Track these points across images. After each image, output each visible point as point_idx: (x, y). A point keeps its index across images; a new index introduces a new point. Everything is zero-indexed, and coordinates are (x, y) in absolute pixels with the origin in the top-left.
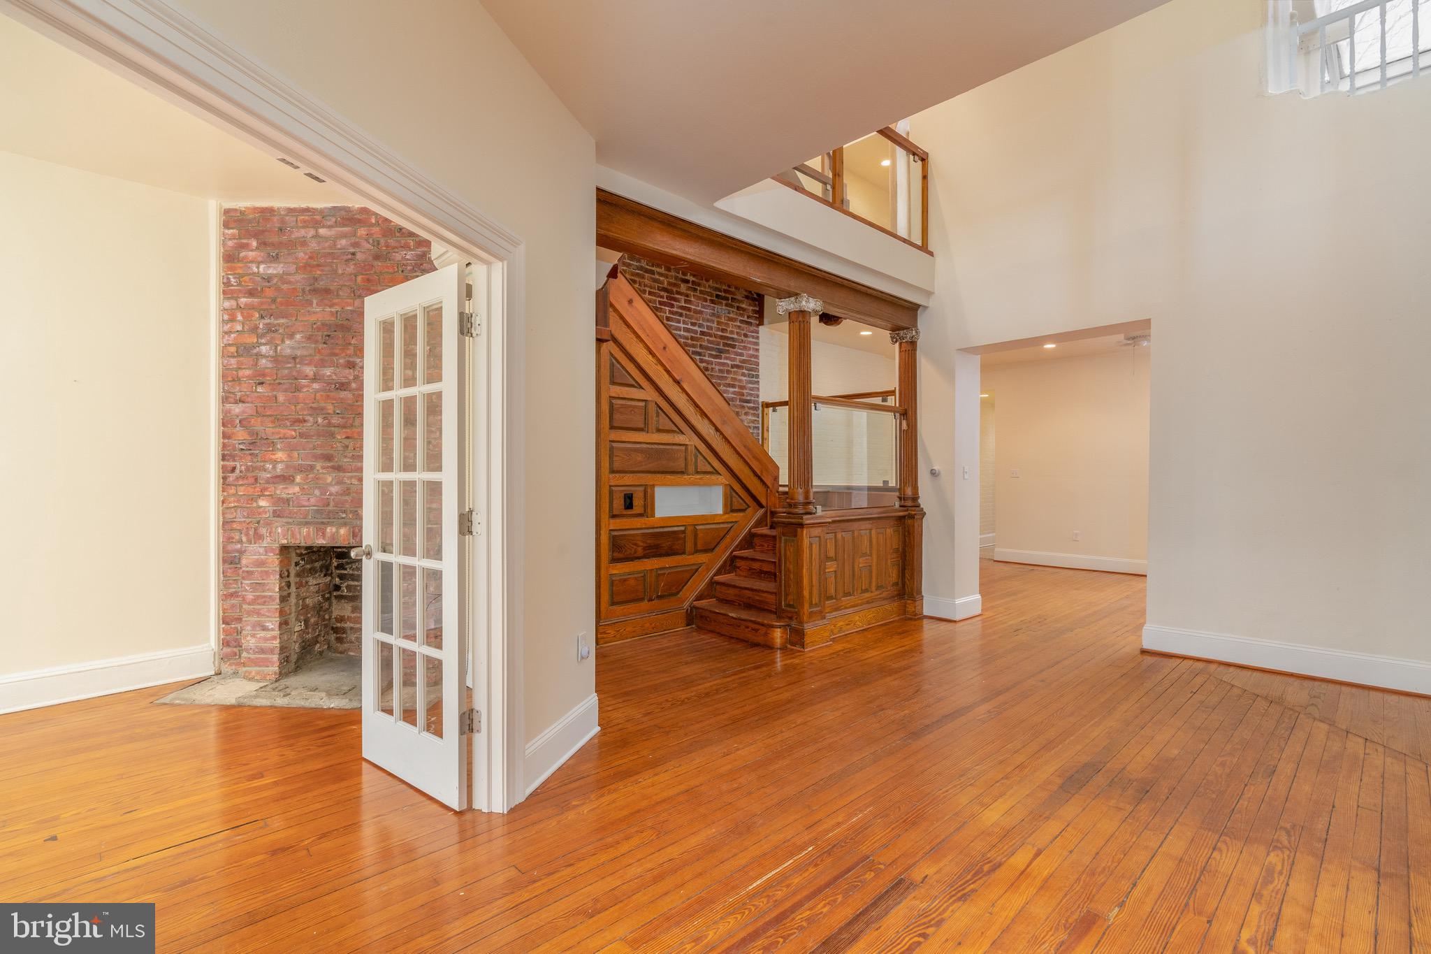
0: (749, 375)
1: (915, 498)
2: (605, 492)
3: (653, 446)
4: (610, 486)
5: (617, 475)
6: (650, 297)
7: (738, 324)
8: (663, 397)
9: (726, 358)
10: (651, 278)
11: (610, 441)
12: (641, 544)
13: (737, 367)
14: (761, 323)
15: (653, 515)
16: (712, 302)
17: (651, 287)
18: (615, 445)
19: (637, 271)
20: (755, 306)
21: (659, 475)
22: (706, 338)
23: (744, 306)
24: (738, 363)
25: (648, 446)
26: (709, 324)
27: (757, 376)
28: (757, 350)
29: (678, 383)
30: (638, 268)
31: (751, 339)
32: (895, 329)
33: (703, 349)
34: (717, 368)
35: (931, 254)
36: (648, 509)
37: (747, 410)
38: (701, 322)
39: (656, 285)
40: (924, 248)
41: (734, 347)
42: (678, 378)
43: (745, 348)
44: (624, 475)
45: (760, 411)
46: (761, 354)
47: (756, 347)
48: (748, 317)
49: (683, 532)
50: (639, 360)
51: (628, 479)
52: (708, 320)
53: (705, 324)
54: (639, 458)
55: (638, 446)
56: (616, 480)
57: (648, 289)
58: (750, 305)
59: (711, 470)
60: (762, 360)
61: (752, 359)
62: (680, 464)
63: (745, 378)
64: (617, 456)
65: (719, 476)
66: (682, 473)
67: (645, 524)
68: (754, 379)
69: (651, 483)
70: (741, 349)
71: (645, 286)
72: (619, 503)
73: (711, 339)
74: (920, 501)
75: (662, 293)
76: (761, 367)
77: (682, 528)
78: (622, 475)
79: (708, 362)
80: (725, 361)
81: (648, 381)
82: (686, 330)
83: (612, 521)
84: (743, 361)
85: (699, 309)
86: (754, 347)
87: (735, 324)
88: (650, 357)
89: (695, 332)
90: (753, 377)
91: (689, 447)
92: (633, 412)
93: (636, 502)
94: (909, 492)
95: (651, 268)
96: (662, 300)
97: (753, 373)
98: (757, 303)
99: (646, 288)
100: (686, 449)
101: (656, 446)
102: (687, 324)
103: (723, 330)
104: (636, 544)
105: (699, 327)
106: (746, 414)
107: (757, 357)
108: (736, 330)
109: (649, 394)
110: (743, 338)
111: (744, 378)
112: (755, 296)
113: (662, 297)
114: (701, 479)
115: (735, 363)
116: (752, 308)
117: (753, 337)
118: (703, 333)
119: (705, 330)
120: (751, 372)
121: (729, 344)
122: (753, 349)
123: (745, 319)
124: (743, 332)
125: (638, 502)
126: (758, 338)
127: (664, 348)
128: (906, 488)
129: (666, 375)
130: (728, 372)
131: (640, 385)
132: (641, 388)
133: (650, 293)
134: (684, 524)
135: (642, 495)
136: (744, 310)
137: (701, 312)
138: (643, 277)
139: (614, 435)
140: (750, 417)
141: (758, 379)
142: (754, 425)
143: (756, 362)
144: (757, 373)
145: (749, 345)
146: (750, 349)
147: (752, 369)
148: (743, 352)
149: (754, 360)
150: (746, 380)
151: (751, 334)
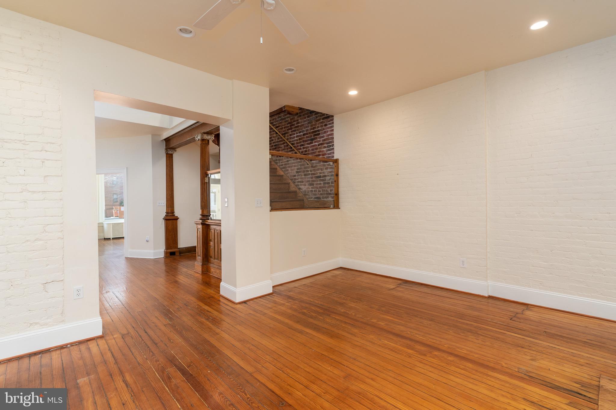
0: (328, 147)
7: (322, 121)
9: (315, 142)
13: (322, 144)
16: (308, 117)
22: (305, 136)
24: (321, 142)
26: (307, 129)
28: (333, 130)
33: (304, 142)
34: (311, 149)
41: (319, 134)
43: (325, 132)
53: (305, 129)
61: (329, 137)
73: (308, 136)
76: (335, 140)
80: (315, 144)
84: (324, 140)
86: (331, 129)
87: (320, 122)
89: (301, 136)
102: (298, 134)
103: (313, 128)
107: (332, 134)
108: (320, 125)
110: (324, 127)
111: (325, 149)
115: (320, 143)
119: (305, 132)
120: (329, 145)
121: (316, 134)
122: (330, 131)
124: (324, 124)
126: (333, 123)
130: (316, 149)
140: (329, 170)
141: (333, 147)
142: (331, 174)
143: (332, 137)
144: (332, 144)
145: (327, 130)
146: (328, 131)
147: (329, 143)
148: (324, 135)
149: (331, 137)
150: (326, 150)
151: (329, 123)
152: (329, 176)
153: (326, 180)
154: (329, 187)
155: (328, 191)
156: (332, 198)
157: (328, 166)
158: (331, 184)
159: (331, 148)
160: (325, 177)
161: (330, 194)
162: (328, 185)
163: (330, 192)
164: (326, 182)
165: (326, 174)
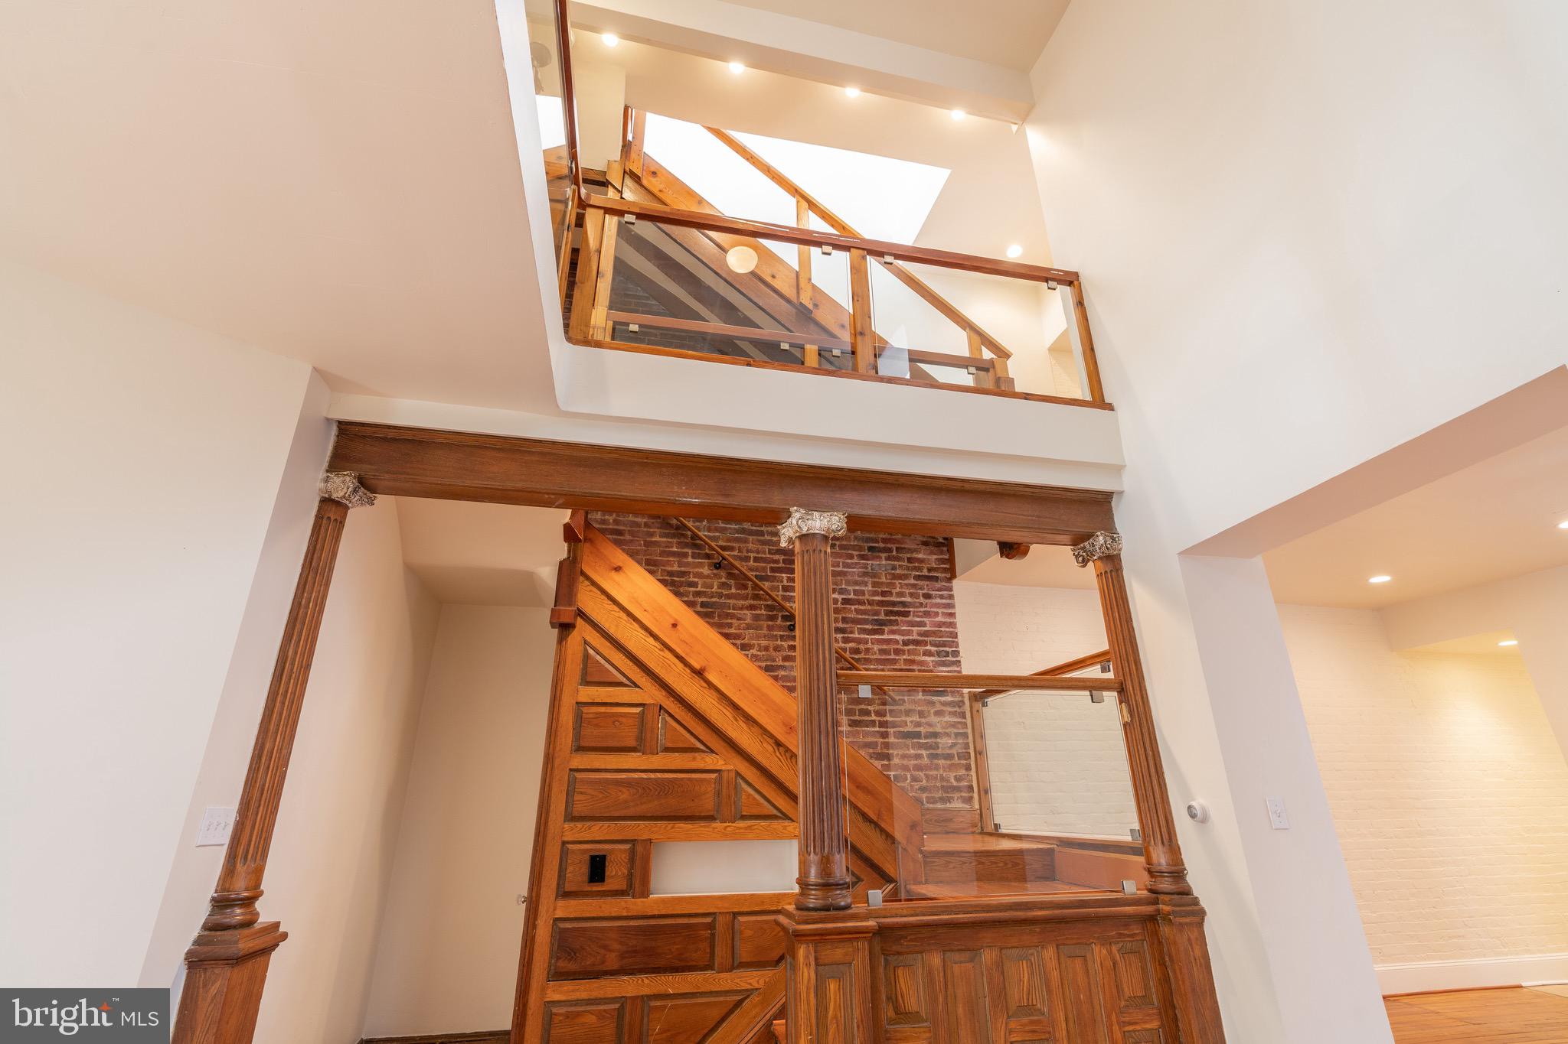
0: (939, 654)
1: (1178, 873)
2: (553, 852)
3: (652, 775)
4: (564, 843)
5: (579, 825)
6: (755, 564)
7: (912, 581)
8: (674, 697)
9: (893, 632)
10: (759, 541)
11: (571, 770)
12: (616, 946)
13: (916, 643)
14: (953, 576)
15: (645, 893)
16: (862, 557)
17: (758, 552)
18: (579, 775)
19: (736, 535)
20: (942, 553)
21: (660, 823)
22: (853, 607)
23: (920, 556)
24: (915, 637)
25: (644, 776)
26: (857, 588)
27: (956, 653)
28: (952, 615)
29: (699, 673)
30: (737, 531)
31: (938, 601)
32: (1079, 540)
33: (847, 623)
34: (876, 647)
35: (1110, 407)
36: (638, 882)
37: (938, 707)
38: (843, 586)
39: (767, 548)
40: (1099, 401)
41: (906, 614)
42: (697, 666)
43: (927, 614)
44: (593, 823)
45: (967, 707)
46: (959, 620)
47: (950, 611)
48: (929, 570)
49: (711, 926)
50: (631, 646)
51: (599, 831)
52: (856, 583)
53: (851, 588)
54: (625, 795)
55: (624, 776)
56: (574, 832)
57: (752, 555)
58: (932, 553)
59: (775, 812)
60: (960, 629)
61: (943, 629)
62: (708, 804)
63: (932, 659)
64: (582, 793)
65: (787, 823)
66: (711, 818)
67: (628, 910)
68: (950, 658)
69: (645, 837)
70: (918, 616)
71: (748, 551)
72: (577, 872)
73: (862, 608)
75: (777, 557)
76: (961, 639)
77: (708, 920)
78: (589, 824)
79: (859, 641)
80: (892, 637)
81: (648, 674)
83: (561, 903)
84: (926, 634)
85: (840, 569)
86: (945, 611)
87: (906, 582)
88: (651, 640)
90: (947, 654)
91: (725, 775)
92: (617, 723)
93: (610, 870)
94: (1160, 858)
95: (758, 529)
96: (775, 565)
97: (947, 649)
98: (945, 549)
99: (750, 554)
100: (720, 778)
101: (659, 775)
103: (883, 594)
104: (605, 947)
105: (840, 593)
106: (938, 713)
107: (952, 625)
108: (907, 591)
109: (651, 694)
110: (922, 600)
111: (928, 659)
112: (941, 540)
113: (777, 562)
114: (749, 827)
115: (911, 638)
116: (936, 557)
117: (942, 597)
118: (846, 601)
119: (852, 596)
120: (942, 648)
121: (896, 612)
122: (943, 613)
123: (925, 572)
124: (921, 592)
125: (615, 873)
126: (951, 597)
127: (674, 625)
128: (1151, 849)
129: (680, 665)
130: (897, 652)
131: (634, 683)
132: (636, 686)
133: (756, 560)
134: (711, 911)
135: (625, 857)
136: (921, 561)
137: (844, 574)
138: (746, 541)
139: (580, 761)
140: (947, 718)
141: (958, 659)
142: (956, 731)
143: (951, 633)
144: (954, 649)
145: (935, 610)
146: (937, 614)
147: (944, 644)
148: (925, 619)
149: (947, 629)
150: (932, 661)
151: (937, 593)
152: (948, 735)
153: (940, 745)
154: (951, 767)
155: (948, 781)
156: (963, 802)
157: (944, 708)
158: (956, 761)
159: (948, 658)
160: (936, 737)
161: (957, 789)
162: (948, 762)
163: (955, 784)
164: (939, 751)
165: (938, 729)
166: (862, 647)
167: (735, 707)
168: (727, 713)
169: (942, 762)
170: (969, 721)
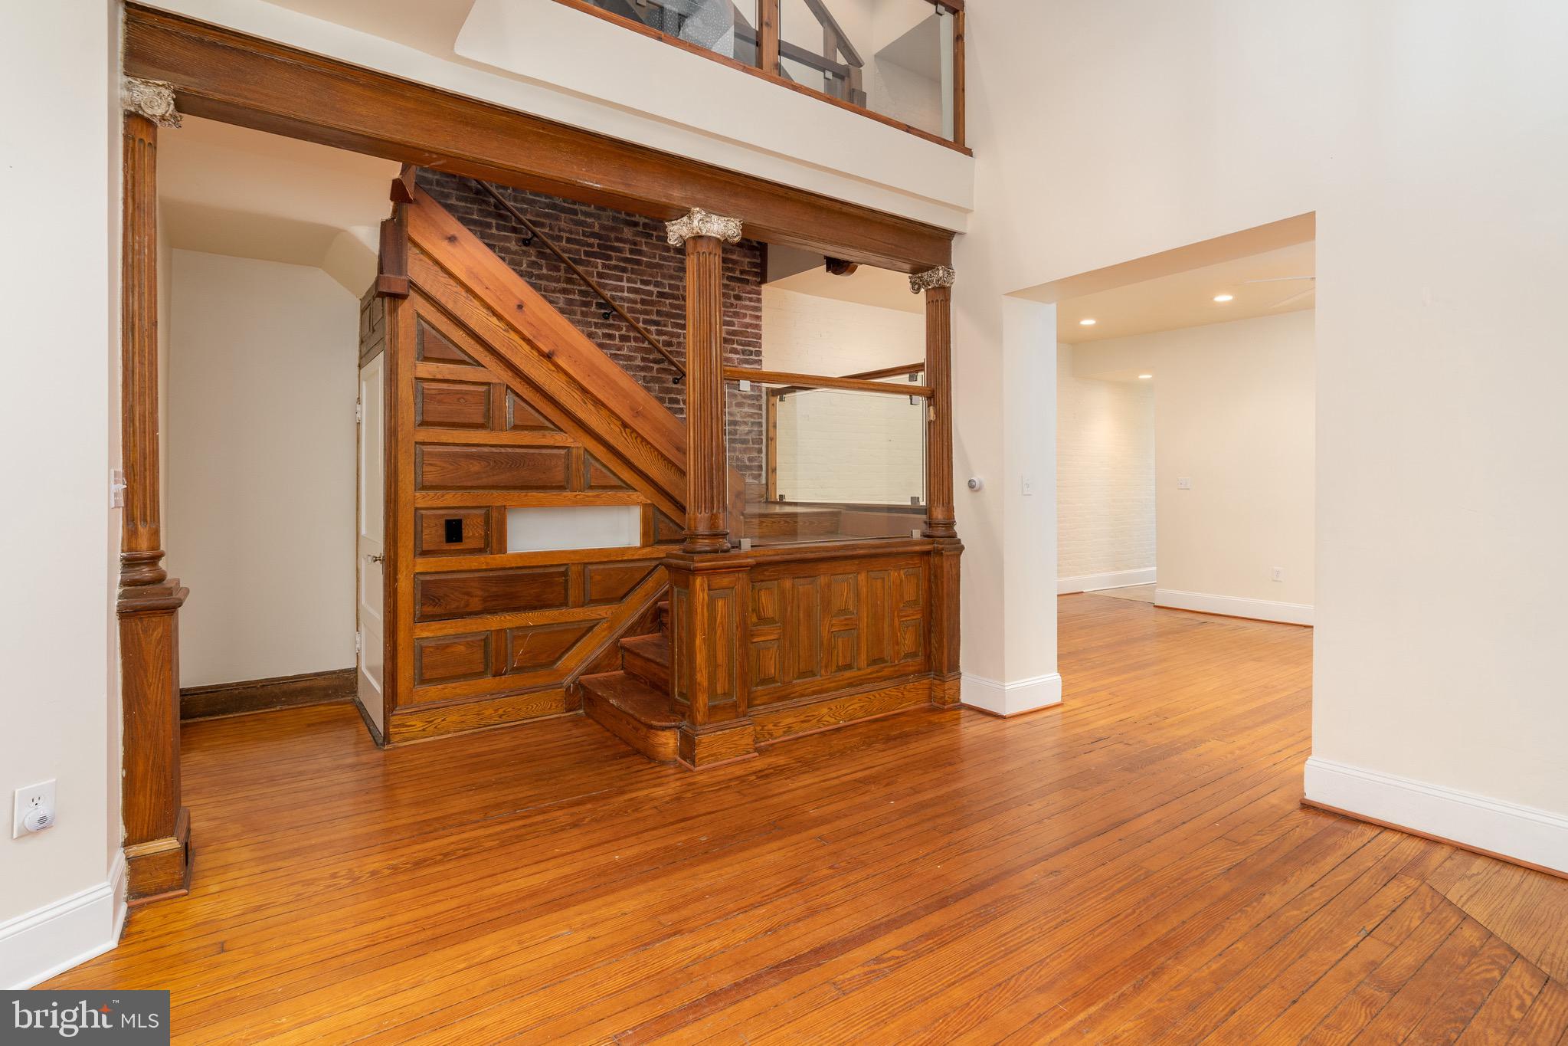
0: (744, 352)
1: (950, 524)
2: (406, 519)
3: (503, 450)
4: (416, 509)
5: (431, 493)
6: (568, 245)
7: (726, 282)
8: (521, 378)
10: (572, 220)
11: (416, 443)
12: (479, 593)
14: (763, 279)
15: (502, 549)
17: (571, 232)
18: (427, 449)
19: (547, 210)
20: (754, 256)
21: (512, 492)
22: (667, 301)
23: (734, 257)
25: (494, 450)
26: (672, 282)
27: (759, 353)
28: (759, 318)
29: (548, 356)
30: (548, 206)
31: (747, 303)
32: (917, 270)
33: (661, 316)
35: (969, 153)
36: (493, 542)
37: (740, 399)
38: (659, 279)
39: (580, 229)
40: (959, 145)
42: (546, 350)
43: (736, 315)
44: (445, 492)
45: (764, 401)
46: (765, 323)
47: (757, 314)
48: (742, 272)
49: (565, 574)
50: (472, 324)
51: (451, 499)
52: (671, 277)
53: (666, 282)
54: (476, 467)
55: (474, 450)
56: (424, 499)
57: (564, 235)
58: (745, 256)
59: (620, 483)
60: (765, 332)
61: (749, 330)
62: (559, 475)
63: (738, 356)
64: (431, 465)
65: (632, 493)
66: (562, 488)
67: (487, 564)
68: (753, 357)
69: (499, 504)
70: (731, 316)
71: (560, 230)
72: (434, 534)
73: (675, 302)
74: (956, 528)
75: (591, 240)
76: (764, 341)
77: (562, 569)
78: (440, 493)
79: (672, 335)
81: (492, 354)
82: (631, 290)
83: (419, 560)
84: (734, 333)
85: (657, 261)
86: (753, 313)
88: (494, 320)
89: (650, 293)
90: (751, 353)
91: (574, 451)
92: (462, 401)
93: (467, 532)
94: (939, 514)
95: (571, 206)
96: (590, 249)
97: (751, 349)
98: (758, 253)
99: (562, 234)
100: (568, 455)
101: (510, 450)
102: (636, 283)
104: (468, 594)
105: (655, 286)
106: (739, 405)
107: (758, 327)
109: (495, 373)
110: (733, 300)
111: (735, 356)
112: (755, 244)
113: (591, 245)
114: (597, 496)
116: (749, 260)
117: (751, 300)
118: (661, 295)
119: (667, 290)
120: (747, 348)
122: (751, 316)
123: (737, 274)
124: (732, 293)
125: (472, 533)
126: (759, 301)
127: (520, 307)
128: (933, 509)
129: (527, 348)
131: (477, 361)
132: (479, 364)
133: (569, 240)
134: (565, 562)
135: (480, 521)
136: (735, 262)
137: (660, 266)
138: (557, 218)
139: (424, 435)
140: (746, 410)
141: (760, 358)
142: (752, 420)
143: (757, 334)
144: (757, 349)
145: (744, 311)
146: (745, 316)
147: (749, 344)
148: (734, 320)
149: (753, 331)
150: (737, 359)
151: (747, 295)
152: (745, 423)
153: (738, 432)
154: (745, 450)
155: (742, 461)
156: (753, 478)
157: (744, 401)
158: (751, 445)
159: (751, 357)
160: (735, 425)
161: (749, 468)
162: (744, 446)
163: (748, 464)
164: (737, 437)
165: (738, 419)
166: (674, 340)
167: (584, 391)
168: (576, 396)
169: (738, 446)
170: (764, 413)
